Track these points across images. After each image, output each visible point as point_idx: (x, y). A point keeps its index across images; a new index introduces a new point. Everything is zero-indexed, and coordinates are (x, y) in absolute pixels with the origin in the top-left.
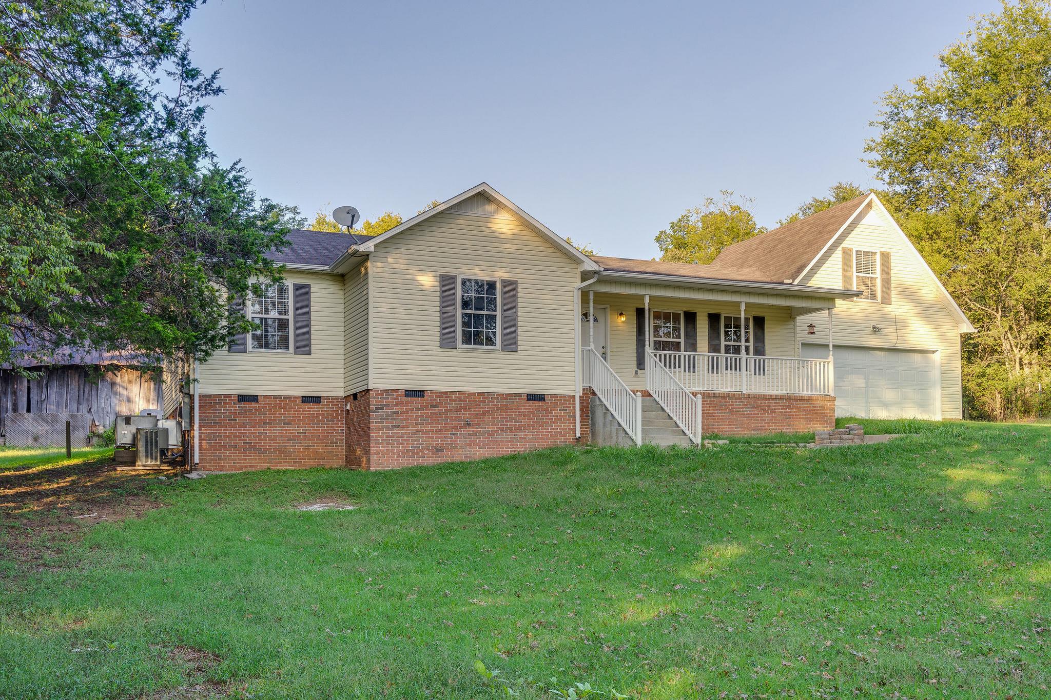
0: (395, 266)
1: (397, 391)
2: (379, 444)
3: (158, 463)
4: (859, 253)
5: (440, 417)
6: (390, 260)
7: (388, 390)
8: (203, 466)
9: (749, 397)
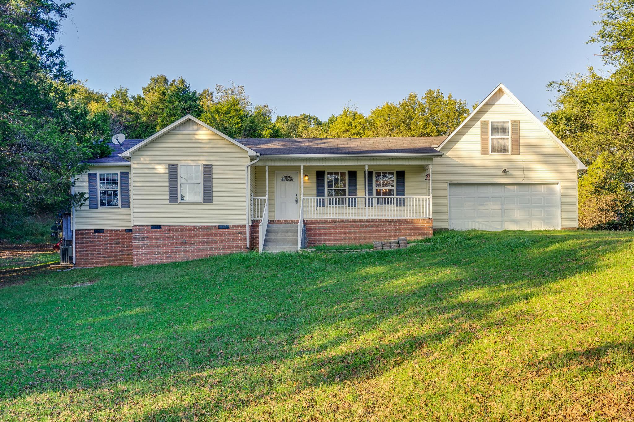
0: (145, 162)
1: (146, 226)
2: (138, 253)
3: (69, 263)
4: (493, 123)
5: (169, 239)
6: (142, 159)
7: (142, 226)
8: (78, 265)
9: (369, 221)
